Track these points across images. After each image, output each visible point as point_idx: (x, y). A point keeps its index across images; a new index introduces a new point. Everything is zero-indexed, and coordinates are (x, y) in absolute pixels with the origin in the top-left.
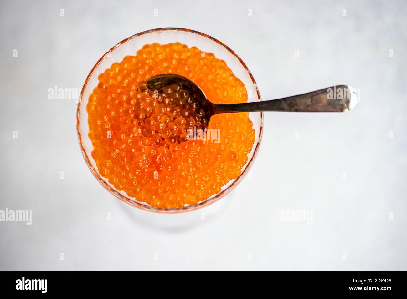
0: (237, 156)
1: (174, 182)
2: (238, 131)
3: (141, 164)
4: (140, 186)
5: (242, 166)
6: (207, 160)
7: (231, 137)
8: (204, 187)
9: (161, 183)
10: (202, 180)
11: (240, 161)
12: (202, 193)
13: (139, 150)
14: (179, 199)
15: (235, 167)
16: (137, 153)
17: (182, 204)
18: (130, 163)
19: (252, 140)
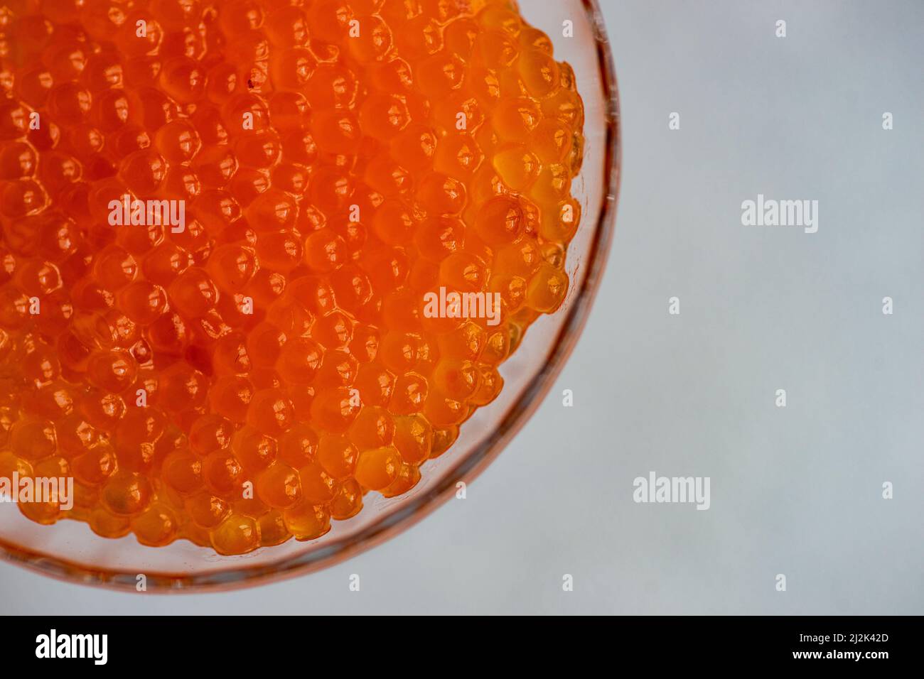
0: (528, 209)
1: (282, 412)
2: (497, 93)
3: (122, 363)
4: (136, 474)
5: (561, 246)
6: (394, 263)
7: (477, 132)
8: (421, 389)
9: (228, 433)
10: (402, 365)
11: (546, 230)
12: (421, 422)
13: (90, 302)
14: (330, 482)
15: (533, 265)
16: (85, 324)
17: (352, 499)
18: (68, 374)
19: (571, 115)
